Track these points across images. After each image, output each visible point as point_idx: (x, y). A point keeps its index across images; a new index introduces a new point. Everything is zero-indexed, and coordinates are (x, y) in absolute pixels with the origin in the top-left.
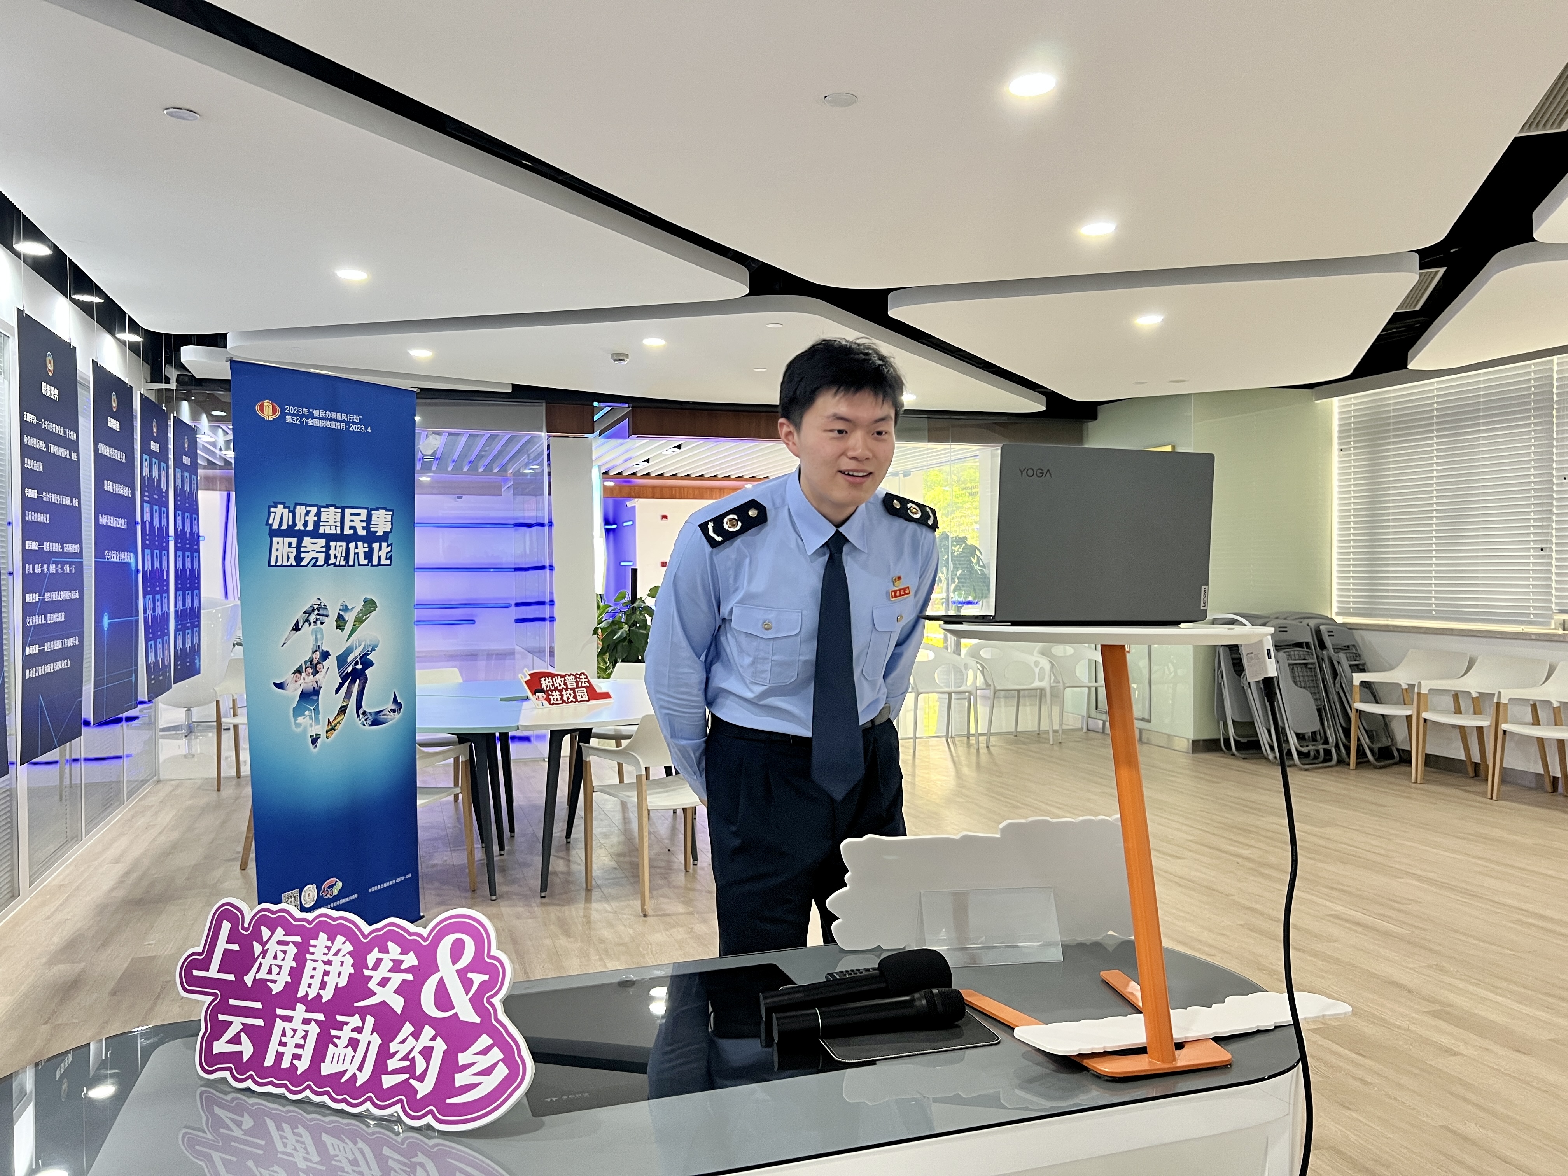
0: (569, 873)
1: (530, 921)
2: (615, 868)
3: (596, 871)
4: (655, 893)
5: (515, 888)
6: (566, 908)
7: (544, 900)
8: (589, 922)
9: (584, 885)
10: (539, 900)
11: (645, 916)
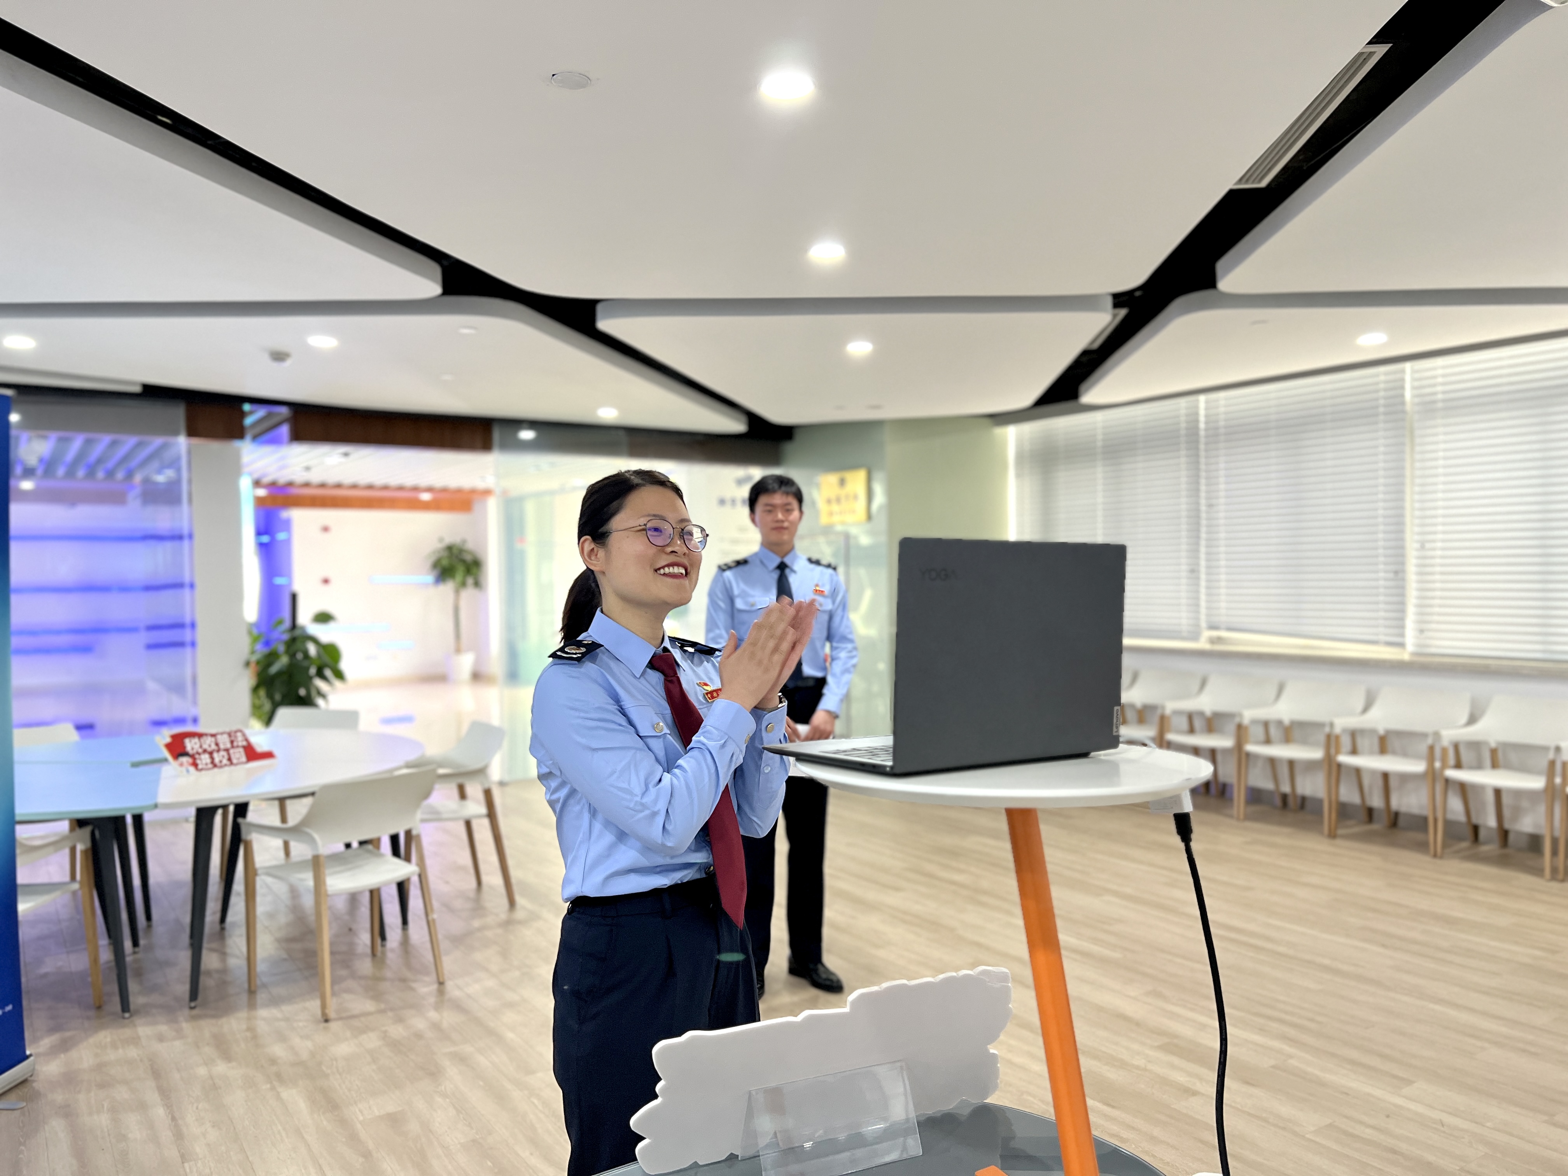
0: (224, 971)
1: (177, 1043)
2: (285, 960)
3: (261, 967)
4: (336, 988)
5: (155, 998)
6: (224, 1020)
7: (195, 1012)
8: (255, 1037)
9: (246, 986)
10: (186, 1012)
11: (327, 1021)
